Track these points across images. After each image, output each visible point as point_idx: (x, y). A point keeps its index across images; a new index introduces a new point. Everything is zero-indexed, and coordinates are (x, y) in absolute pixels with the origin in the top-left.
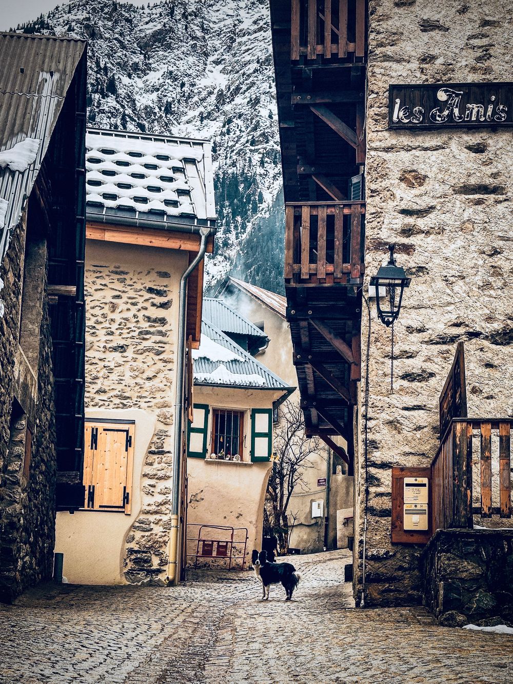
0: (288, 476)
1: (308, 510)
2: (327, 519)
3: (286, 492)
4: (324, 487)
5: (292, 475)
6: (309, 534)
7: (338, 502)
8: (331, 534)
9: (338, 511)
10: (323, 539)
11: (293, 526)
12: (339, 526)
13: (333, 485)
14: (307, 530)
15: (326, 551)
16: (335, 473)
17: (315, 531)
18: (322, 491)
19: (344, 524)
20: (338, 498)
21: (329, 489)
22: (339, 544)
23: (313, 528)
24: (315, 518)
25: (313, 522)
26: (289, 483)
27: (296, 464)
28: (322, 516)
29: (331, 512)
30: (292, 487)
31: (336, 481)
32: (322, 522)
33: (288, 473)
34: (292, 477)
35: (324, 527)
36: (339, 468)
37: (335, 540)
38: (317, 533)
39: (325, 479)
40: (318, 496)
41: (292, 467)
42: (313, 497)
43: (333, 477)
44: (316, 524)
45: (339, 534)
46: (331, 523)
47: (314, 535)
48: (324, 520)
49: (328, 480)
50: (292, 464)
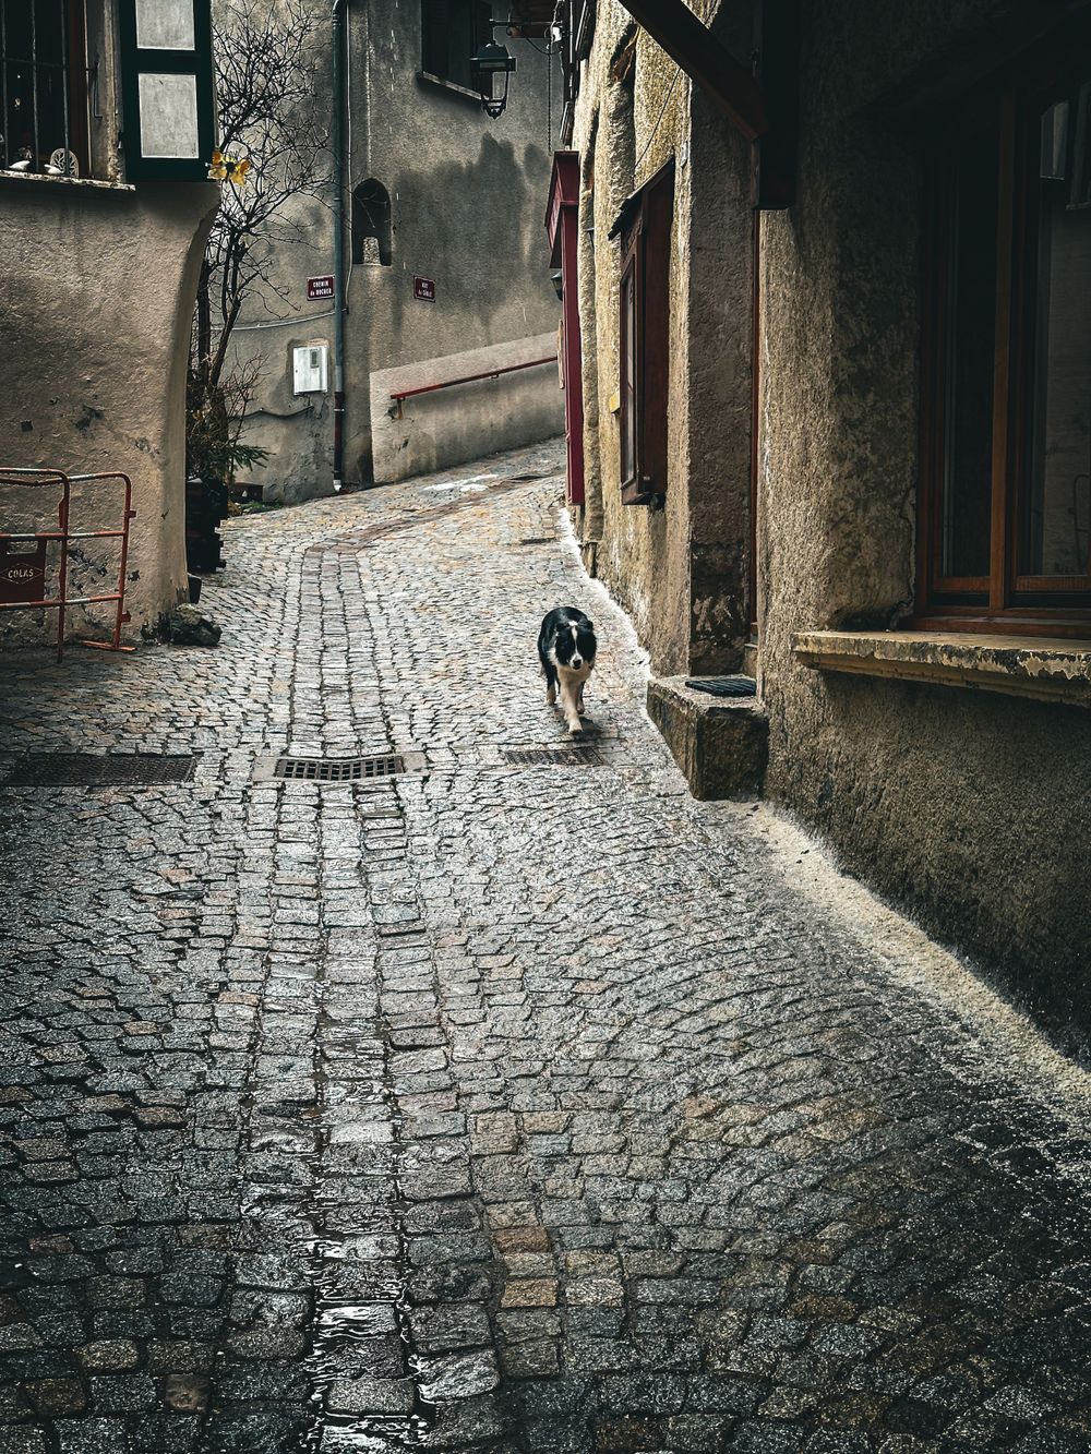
0: (222, 269)
1: (280, 371)
2: (341, 398)
3: (216, 319)
4: (328, 304)
5: (236, 265)
6: (287, 441)
7: (374, 347)
8: (354, 443)
9: (372, 376)
10: (330, 456)
11: (244, 418)
12: (378, 419)
13: (356, 299)
14: (282, 430)
15: (342, 492)
16: (359, 259)
17: (306, 433)
18: (320, 316)
19: (391, 412)
20: (373, 338)
21: (344, 312)
22: (379, 471)
23: (299, 423)
24: (303, 394)
25: (298, 406)
26: (225, 289)
27: (247, 229)
28: (325, 388)
29: (353, 379)
30: (237, 304)
31: (366, 284)
32: (325, 406)
33: (223, 258)
34: (236, 269)
35: (331, 420)
36: (372, 243)
37: (367, 460)
38: (312, 440)
39: (330, 280)
40: (307, 330)
41: (233, 241)
42: (293, 334)
43: (353, 272)
44: (308, 412)
45: (377, 442)
46: (353, 412)
47: (305, 447)
48: (332, 403)
49: (340, 283)
50: (233, 230)
